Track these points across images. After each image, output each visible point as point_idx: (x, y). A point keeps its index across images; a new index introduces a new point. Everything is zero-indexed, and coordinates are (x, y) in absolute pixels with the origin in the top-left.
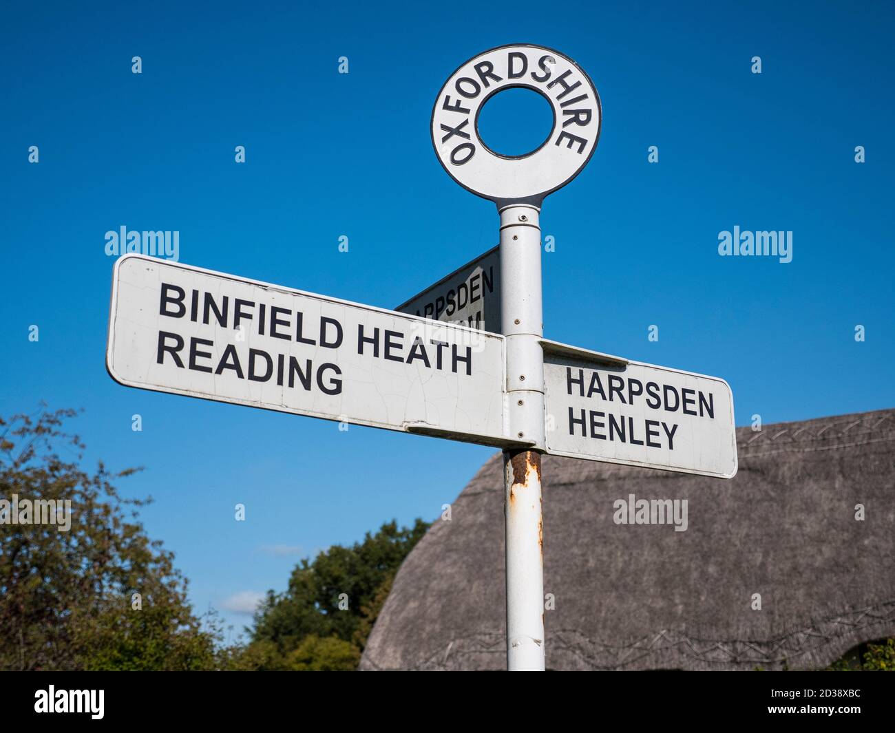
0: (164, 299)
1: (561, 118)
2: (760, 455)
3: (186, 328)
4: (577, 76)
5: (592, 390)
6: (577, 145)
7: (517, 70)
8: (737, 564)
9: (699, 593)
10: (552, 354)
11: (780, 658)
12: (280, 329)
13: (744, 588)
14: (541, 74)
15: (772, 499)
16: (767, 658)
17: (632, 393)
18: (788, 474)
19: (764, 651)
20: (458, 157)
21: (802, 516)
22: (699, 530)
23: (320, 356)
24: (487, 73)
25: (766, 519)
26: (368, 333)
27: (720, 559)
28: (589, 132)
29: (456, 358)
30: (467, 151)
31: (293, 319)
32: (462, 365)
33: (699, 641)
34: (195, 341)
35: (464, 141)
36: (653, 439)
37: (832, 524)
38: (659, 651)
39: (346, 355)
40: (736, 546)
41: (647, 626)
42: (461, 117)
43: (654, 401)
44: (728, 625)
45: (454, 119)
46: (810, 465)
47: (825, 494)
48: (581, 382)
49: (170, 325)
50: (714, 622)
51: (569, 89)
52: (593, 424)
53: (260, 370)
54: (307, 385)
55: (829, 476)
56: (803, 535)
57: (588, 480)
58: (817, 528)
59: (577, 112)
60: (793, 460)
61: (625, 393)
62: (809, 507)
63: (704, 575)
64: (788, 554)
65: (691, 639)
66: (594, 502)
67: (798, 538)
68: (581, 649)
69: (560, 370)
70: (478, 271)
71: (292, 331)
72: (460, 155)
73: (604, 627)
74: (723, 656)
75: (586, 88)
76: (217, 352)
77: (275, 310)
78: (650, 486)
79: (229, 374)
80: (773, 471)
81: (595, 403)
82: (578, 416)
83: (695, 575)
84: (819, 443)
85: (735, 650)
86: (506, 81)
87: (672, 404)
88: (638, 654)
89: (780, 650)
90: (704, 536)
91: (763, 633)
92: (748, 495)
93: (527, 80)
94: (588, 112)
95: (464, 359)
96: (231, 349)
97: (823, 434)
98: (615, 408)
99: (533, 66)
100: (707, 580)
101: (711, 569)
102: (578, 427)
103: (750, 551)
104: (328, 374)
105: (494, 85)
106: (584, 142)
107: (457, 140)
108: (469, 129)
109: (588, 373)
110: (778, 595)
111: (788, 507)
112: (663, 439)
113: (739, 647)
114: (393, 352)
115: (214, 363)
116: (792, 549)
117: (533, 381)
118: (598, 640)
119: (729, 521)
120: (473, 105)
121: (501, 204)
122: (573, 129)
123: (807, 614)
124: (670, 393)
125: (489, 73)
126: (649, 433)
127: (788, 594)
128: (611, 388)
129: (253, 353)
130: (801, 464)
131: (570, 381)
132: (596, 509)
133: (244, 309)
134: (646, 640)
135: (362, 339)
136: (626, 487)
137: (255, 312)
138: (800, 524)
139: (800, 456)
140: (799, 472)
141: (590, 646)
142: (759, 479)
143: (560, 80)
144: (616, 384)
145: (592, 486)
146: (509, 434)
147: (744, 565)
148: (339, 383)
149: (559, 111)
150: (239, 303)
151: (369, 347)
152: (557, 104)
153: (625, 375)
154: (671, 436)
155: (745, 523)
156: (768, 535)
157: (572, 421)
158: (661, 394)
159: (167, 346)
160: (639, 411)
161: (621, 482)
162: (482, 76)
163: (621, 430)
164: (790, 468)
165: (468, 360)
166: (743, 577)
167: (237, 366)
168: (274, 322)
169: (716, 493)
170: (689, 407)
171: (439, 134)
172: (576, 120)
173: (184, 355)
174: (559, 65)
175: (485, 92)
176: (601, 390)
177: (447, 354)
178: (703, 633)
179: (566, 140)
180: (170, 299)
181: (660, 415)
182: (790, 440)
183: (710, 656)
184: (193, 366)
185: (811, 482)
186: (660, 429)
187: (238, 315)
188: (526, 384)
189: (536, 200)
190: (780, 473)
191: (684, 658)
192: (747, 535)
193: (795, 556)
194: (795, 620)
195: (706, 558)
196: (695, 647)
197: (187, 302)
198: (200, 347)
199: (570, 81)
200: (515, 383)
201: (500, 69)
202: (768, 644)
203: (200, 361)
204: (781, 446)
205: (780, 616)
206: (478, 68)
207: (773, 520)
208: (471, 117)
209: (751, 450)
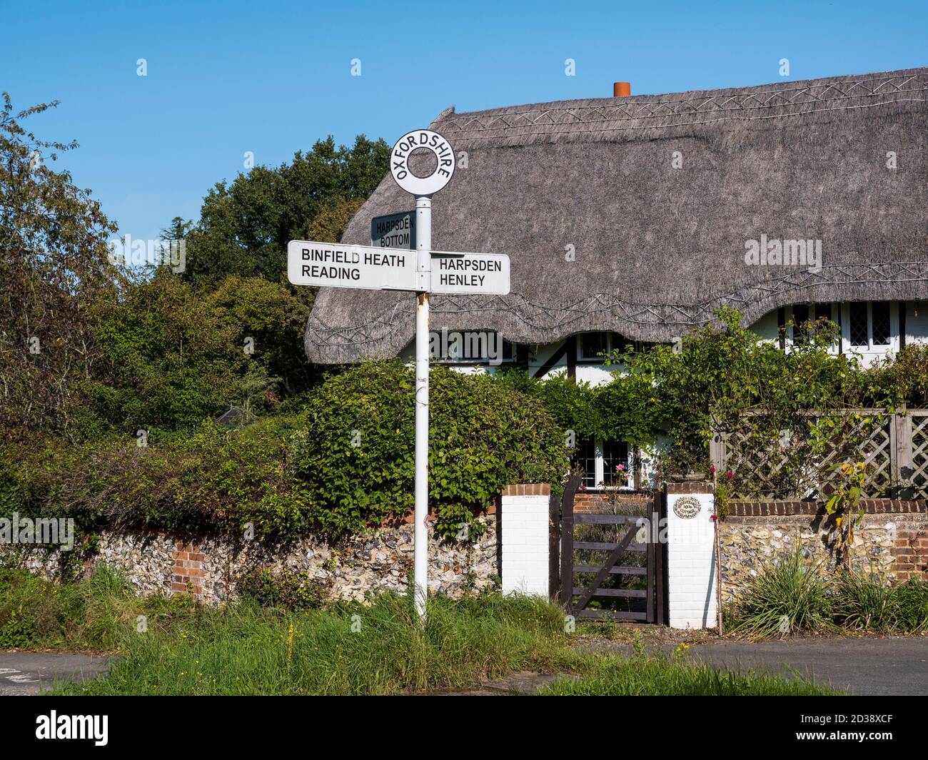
0: (304, 254)
1: (440, 163)
2: (707, 122)
3: (310, 263)
4: (446, 145)
5: (450, 266)
6: (446, 174)
7: (424, 141)
8: (673, 232)
9: (634, 259)
10: (434, 256)
11: (703, 320)
12: (339, 259)
13: (677, 255)
14: (433, 143)
15: (713, 168)
16: (692, 321)
17: (466, 265)
18: (731, 143)
19: (690, 314)
20: (400, 176)
21: (739, 186)
22: (640, 198)
23: (352, 266)
24: (412, 141)
25: (706, 188)
26: (368, 256)
27: (657, 227)
28: (450, 169)
29: (399, 261)
30: (404, 174)
31: (343, 255)
32: (401, 263)
33: (631, 305)
34: (313, 267)
35: (403, 169)
36: (474, 282)
37: (765, 195)
38: (593, 314)
39: (361, 266)
40: (673, 214)
41: (584, 290)
42: (402, 159)
43: (475, 268)
44: (659, 290)
45: (399, 160)
46: (753, 135)
47: (763, 164)
48: (446, 264)
49: (306, 263)
50: (645, 288)
51: (443, 151)
52: (450, 279)
53: (333, 274)
54: (348, 277)
55: (770, 146)
56: (738, 205)
57: (537, 142)
58: (751, 198)
59: (446, 161)
60: (737, 128)
61: (463, 266)
62: (747, 177)
63: (641, 243)
64: (722, 224)
65: (624, 302)
66: (541, 166)
67: (732, 208)
68: (521, 311)
69: (438, 260)
70: (408, 216)
71: (343, 259)
72: (401, 176)
73: (544, 291)
74: (652, 319)
75: (450, 151)
76: (320, 270)
77: (337, 252)
78: (598, 151)
79: (324, 276)
80: (717, 139)
81: (452, 271)
82: (444, 277)
83: (633, 242)
84: (766, 111)
85: (663, 312)
86: (419, 145)
87: (483, 267)
88: (574, 317)
89: (704, 313)
90: (645, 204)
91: (690, 298)
92: (691, 163)
93: (427, 145)
94: (451, 161)
95: (402, 261)
96: (324, 268)
97: (770, 103)
98: (459, 272)
99: (430, 140)
100: (644, 246)
101: (649, 237)
102: (444, 281)
103: (686, 220)
104: (355, 272)
105: (415, 146)
106: (448, 173)
107: (400, 169)
108: (405, 165)
109: (449, 260)
110: (707, 262)
111: (727, 177)
112: (478, 282)
113: (668, 310)
114: (377, 262)
115: (319, 274)
116: (726, 218)
117: (427, 268)
118: (537, 303)
119: (670, 189)
120: (406, 154)
121: (417, 197)
122: (445, 167)
123: (731, 281)
124: (482, 263)
125: (413, 141)
126: (472, 280)
127: (716, 262)
128: (458, 265)
129: (331, 268)
130: (746, 132)
131: (441, 264)
132: (543, 173)
133: (328, 254)
134: (582, 303)
135: (366, 259)
136: (574, 151)
137: (331, 254)
138: (736, 195)
139: (745, 124)
140: (742, 141)
141: (530, 309)
142: (704, 147)
143: (440, 146)
144: (460, 263)
145: (540, 149)
146: (418, 289)
147: (680, 233)
148: (358, 275)
149: (439, 159)
150: (326, 252)
151: (368, 261)
152: (439, 156)
153: (463, 259)
154: (481, 280)
155: (685, 192)
156: (705, 204)
157: (442, 279)
158: (478, 264)
159: (305, 270)
160: (469, 272)
161: (569, 146)
162: (410, 142)
163: (461, 280)
164: (734, 137)
165: (403, 261)
166: (677, 244)
167: (326, 274)
168: (337, 256)
169: (661, 160)
170: (490, 268)
171: (393, 166)
172: (446, 163)
173: (310, 272)
174: (440, 140)
175: (411, 149)
176: (454, 266)
177: (396, 259)
178: (635, 297)
179: (442, 172)
180: (305, 254)
181: (478, 273)
182: (738, 107)
183: (640, 319)
184: (313, 276)
185: (752, 151)
186: (477, 278)
187: (326, 256)
188: (424, 269)
189: (430, 196)
190: (724, 142)
191: (616, 321)
192: (686, 204)
193: (727, 226)
194: (719, 287)
195: (644, 225)
196: (627, 310)
197: (310, 254)
198: (315, 269)
199: (444, 147)
200: (421, 269)
201: (417, 140)
202: (693, 308)
203: (315, 273)
204: (728, 113)
205: (706, 282)
206: (408, 138)
207: (712, 190)
208: (405, 160)
209: (699, 116)
